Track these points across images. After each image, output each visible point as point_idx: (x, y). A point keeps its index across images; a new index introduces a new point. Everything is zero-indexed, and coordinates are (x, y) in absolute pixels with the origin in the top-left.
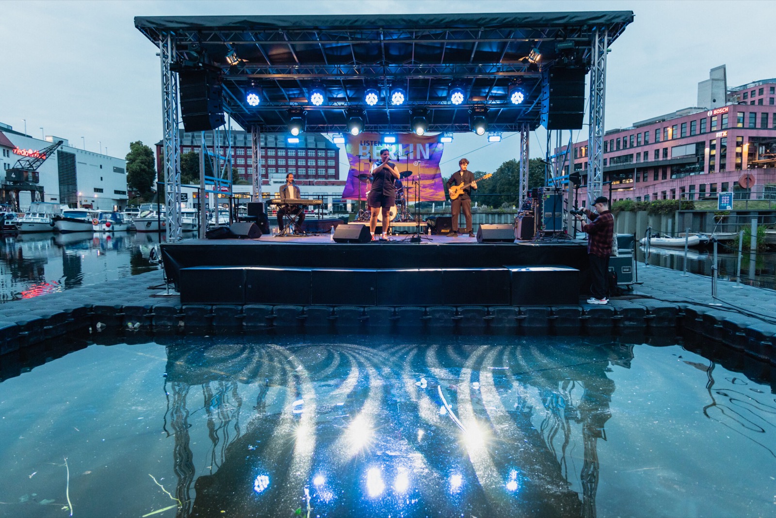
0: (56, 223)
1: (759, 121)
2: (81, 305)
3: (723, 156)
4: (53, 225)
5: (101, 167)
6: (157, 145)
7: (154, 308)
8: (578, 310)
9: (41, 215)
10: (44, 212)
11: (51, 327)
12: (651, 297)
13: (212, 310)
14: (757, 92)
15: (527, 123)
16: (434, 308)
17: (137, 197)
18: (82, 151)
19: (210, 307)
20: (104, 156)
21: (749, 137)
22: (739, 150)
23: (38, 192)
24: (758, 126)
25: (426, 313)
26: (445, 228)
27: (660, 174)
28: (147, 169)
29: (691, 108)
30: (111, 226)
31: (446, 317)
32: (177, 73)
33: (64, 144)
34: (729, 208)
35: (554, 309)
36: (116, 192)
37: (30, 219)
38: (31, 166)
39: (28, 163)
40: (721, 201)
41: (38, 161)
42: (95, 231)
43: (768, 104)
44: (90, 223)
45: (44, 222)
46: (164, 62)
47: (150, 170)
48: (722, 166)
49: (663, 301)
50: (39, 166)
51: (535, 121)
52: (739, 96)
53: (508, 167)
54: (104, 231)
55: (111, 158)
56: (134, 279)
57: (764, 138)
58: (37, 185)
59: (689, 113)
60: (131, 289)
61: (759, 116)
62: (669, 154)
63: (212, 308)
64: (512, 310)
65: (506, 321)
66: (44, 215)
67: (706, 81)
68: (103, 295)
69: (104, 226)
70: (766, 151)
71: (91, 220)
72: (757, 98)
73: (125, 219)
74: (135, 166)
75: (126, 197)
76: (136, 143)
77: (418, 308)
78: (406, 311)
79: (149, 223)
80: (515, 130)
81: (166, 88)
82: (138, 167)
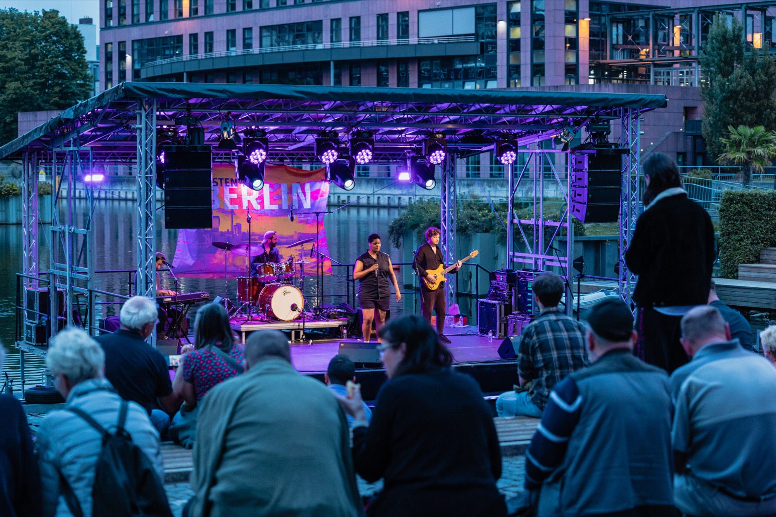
3: (538, 44)
22: (570, 30)
48: (537, 70)
57: (621, 6)
62: (412, 30)
70: (625, 37)
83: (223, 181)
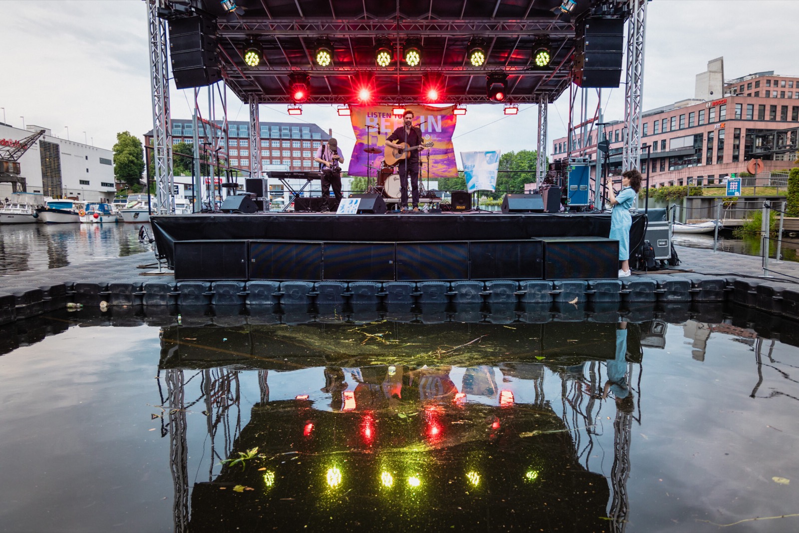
0: (40, 214)
1: (756, 113)
2: (61, 283)
3: (721, 148)
4: (36, 216)
5: (87, 158)
6: (146, 136)
7: (144, 285)
8: (618, 283)
9: (23, 206)
10: (26, 203)
11: (24, 305)
12: (691, 272)
13: (210, 287)
14: (754, 84)
15: (546, 94)
16: (459, 283)
17: (125, 189)
18: (66, 141)
19: (208, 284)
20: (90, 147)
21: (747, 129)
23: (19, 184)
24: (756, 117)
25: (451, 289)
26: (461, 204)
27: (658, 166)
28: (136, 161)
29: (690, 100)
30: (99, 218)
31: (473, 292)
32: (166, 21)
33: (45, 134)
34: (737, 194)
35: (591, 283)
36: (104, 184)
37: (10, 210)
38: (12, 156)
39: (8, 153)
40: (729, 187)
41: (18, 151)
42: (82, 223)
43: (764, 96)
44: (77, 214)
45: (25, 213)
46: (151, 9)
47: (139, 162)
48: (720, 158)
49: (705, 274)
50: (20, 157)
51: (554, 92)
52: (736, 88)
53: (506, 159)
54: (92, 223)
55: (97, 149)
56: (122, 260)
57: (761, 130)
58: (18, 176)
59: (688, 104)
60: (119, 268)
61: (756, 108)
62: (667, 146)
63: (211, 285)
64: (546, 284)
65: (539, 296)
66: (25, 205)
67: (704, 73)
68: (86, 274)
69: (92, 218)
70: (762, 143)
71: (77, 211)
72: (753, 90)
73: (113, 211)
74: (123, 158)
75: (114, 189)
76: (124, 133)
77: (442, 283)
78: (429, 286)
79: (137, 214)
80: (532, 103)
81: (154, 37)
82: (126, 159)
83: (381, 114)
